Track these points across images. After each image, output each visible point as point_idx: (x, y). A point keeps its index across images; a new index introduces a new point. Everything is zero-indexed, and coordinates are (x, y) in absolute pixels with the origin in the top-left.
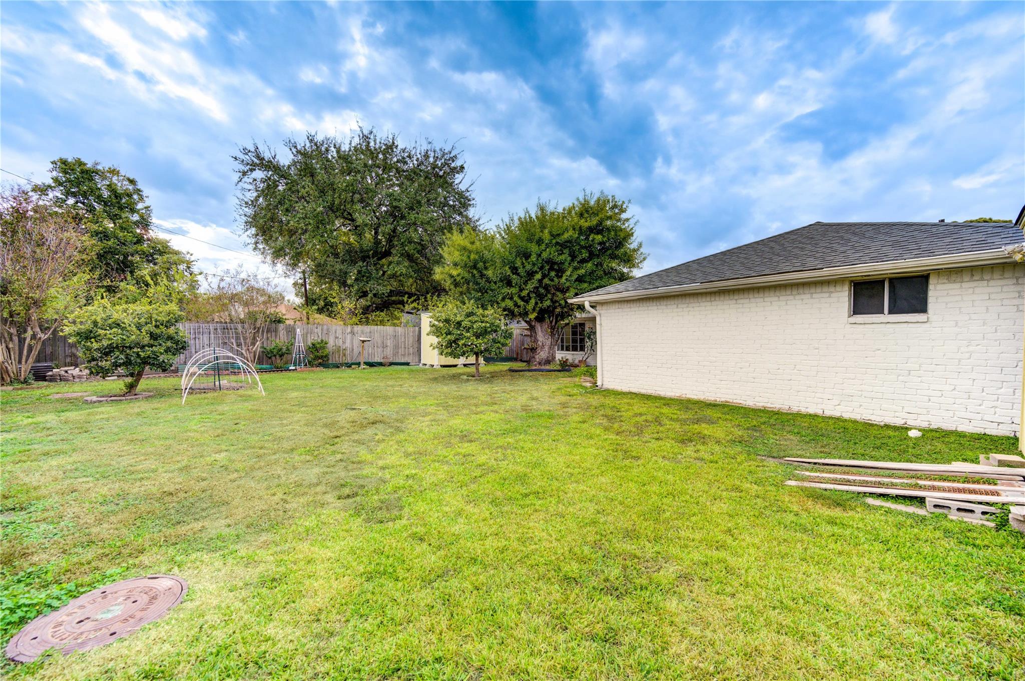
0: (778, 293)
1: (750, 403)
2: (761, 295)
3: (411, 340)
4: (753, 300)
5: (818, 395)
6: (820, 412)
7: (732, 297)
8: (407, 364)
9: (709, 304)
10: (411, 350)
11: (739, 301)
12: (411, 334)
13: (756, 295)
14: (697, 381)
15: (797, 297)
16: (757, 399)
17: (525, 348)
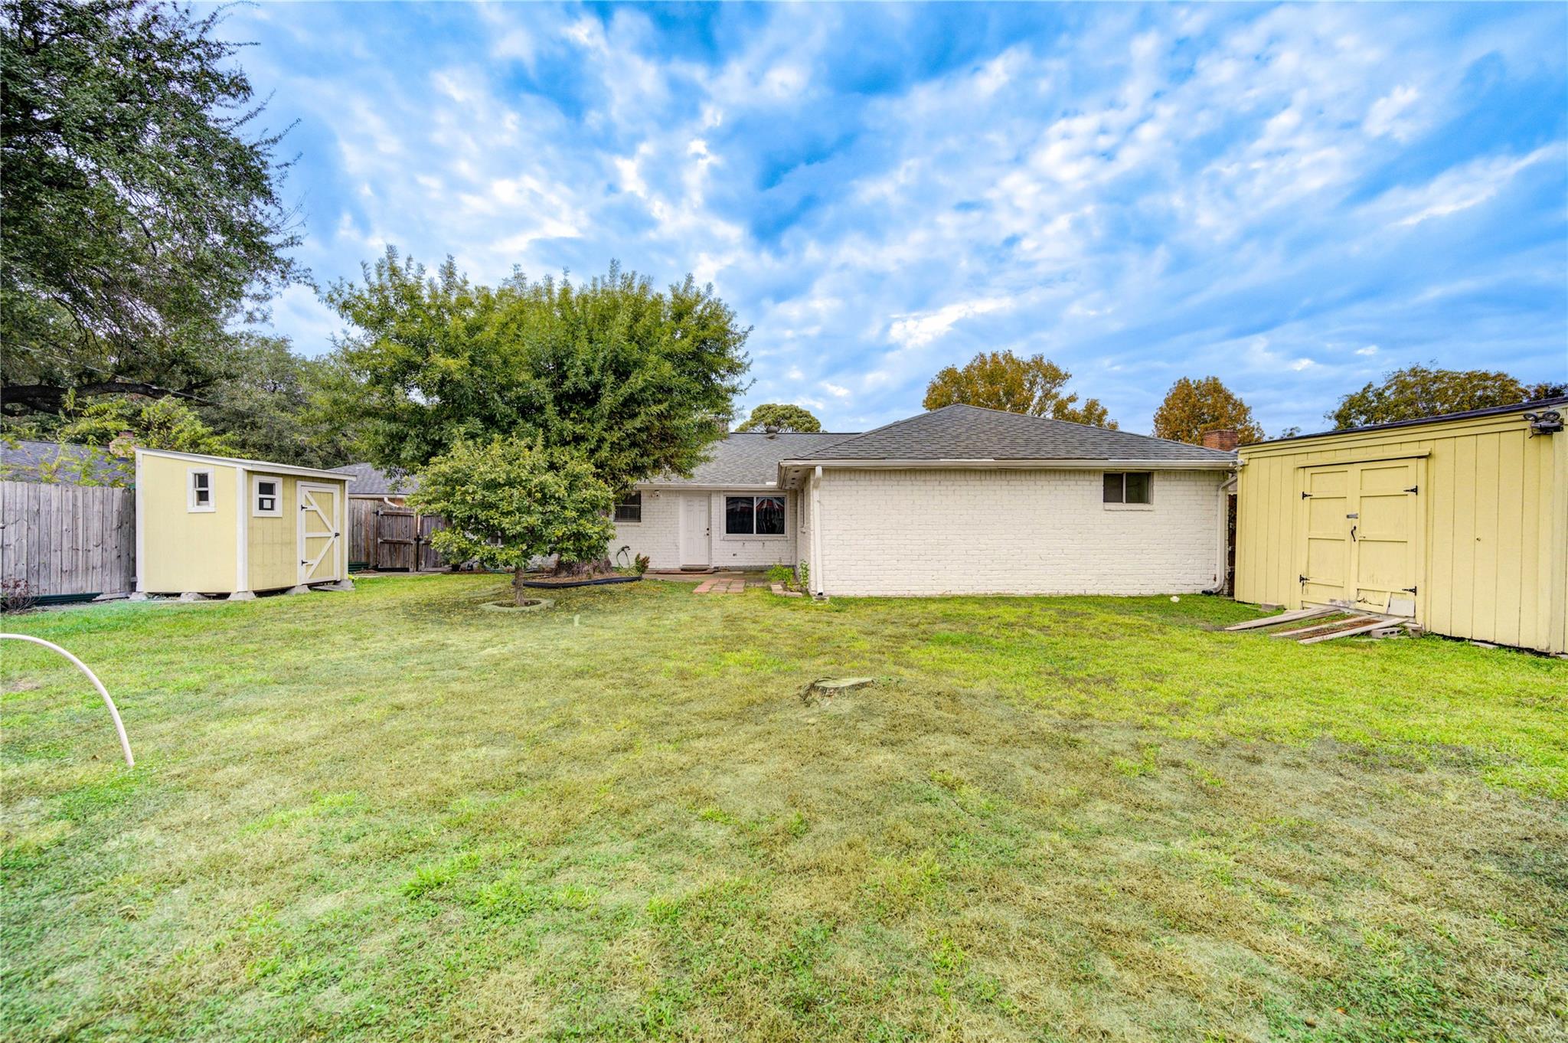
0: (1048, 477)
1: (1022, 592)
2: (1033, 478)
3: (96, 525)
4: (1024, 483)
5: (1082, 577)
6: (1083, 593)
7: (1003, 477)
8: (88, 598)
9: (978, 483)
10: (96, 557)
11: (1011, 483)
12: (97, 507)
13: (1028, 478)
14: (965, 574)
15: (1065, 483)
16: (1029, 587)
17: (386, 542)
